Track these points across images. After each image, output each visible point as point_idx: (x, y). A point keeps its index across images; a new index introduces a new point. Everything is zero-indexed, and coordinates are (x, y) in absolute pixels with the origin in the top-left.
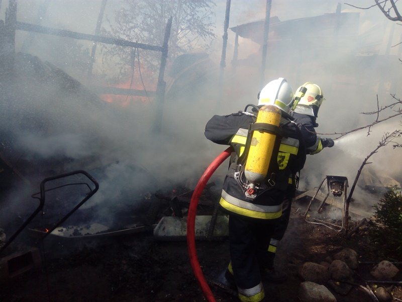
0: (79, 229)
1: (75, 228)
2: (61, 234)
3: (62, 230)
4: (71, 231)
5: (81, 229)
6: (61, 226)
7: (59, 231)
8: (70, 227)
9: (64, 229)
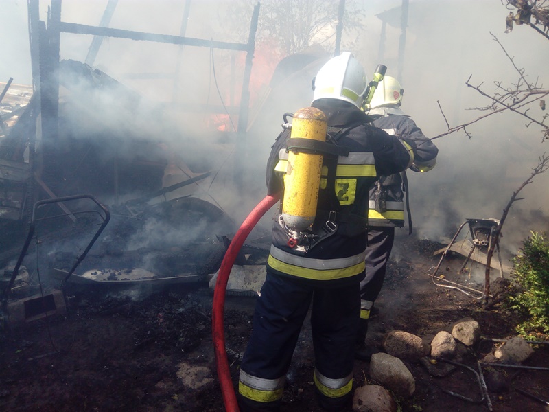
0: (116, 273)
1: (112, 271)
2: (94, 278)
3: (95, 274)
4: (107, 275)
5: (120, 274)
6: (96, 269)
7: (92, 274)
8: (106, 270)
9: (99, 273)
